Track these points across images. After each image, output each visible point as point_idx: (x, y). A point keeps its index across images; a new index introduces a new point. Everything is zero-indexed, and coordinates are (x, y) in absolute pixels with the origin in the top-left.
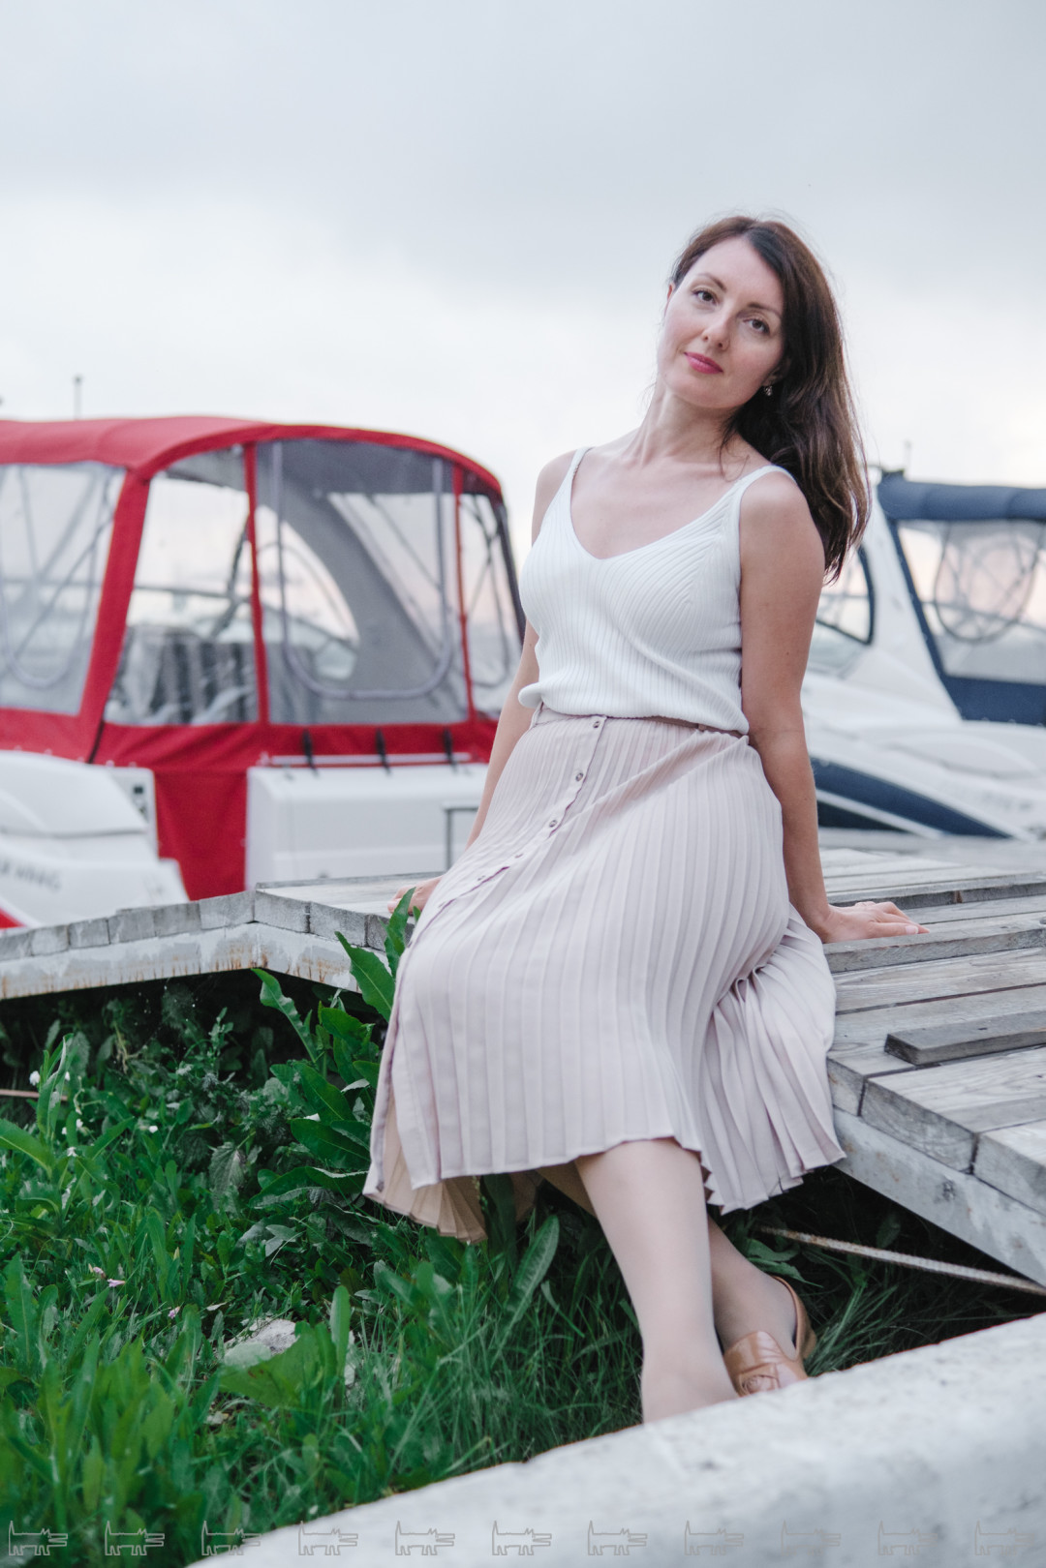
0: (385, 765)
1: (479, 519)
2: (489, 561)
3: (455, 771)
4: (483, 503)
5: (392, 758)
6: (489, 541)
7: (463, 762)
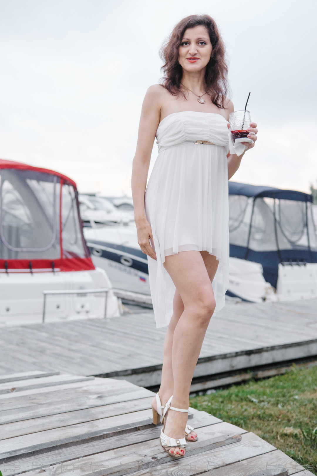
0: (31, 272)
1: (70, 193)
2: (72, 206)
3: (54, 275)
4: (71, 189)
5: (34, 270)
6: (73, 200)
7: (57, 272)
